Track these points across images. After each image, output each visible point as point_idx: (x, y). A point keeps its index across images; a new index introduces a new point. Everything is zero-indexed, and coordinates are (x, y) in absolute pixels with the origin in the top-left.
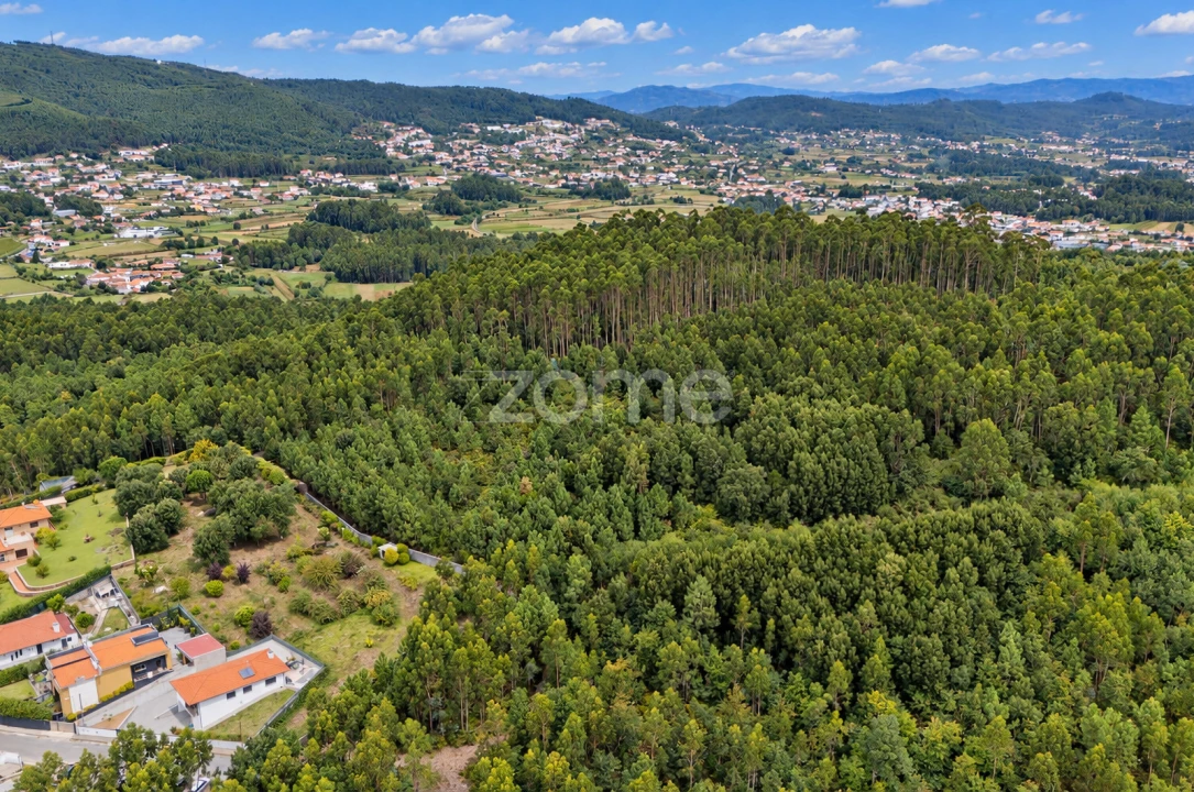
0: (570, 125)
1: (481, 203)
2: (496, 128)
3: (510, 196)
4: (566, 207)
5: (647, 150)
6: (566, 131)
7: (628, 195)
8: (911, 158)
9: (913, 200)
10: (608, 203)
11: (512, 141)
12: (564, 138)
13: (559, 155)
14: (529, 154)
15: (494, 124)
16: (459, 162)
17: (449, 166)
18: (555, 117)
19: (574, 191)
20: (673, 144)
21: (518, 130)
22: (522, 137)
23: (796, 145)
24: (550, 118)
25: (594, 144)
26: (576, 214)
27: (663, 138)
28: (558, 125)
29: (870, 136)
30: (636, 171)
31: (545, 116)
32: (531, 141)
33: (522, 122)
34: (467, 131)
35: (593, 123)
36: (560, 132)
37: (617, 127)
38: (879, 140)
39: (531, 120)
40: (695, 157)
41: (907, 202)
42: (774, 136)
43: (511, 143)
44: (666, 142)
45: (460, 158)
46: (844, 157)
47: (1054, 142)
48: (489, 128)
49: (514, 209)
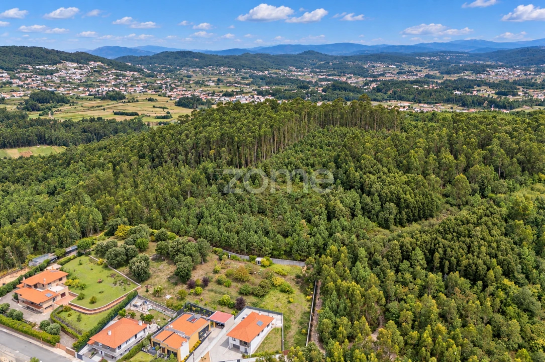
0: (82, 65)
1: (49, 105)
2: (41, 67)
3: (63, 100)
4: (95, 105)
5: (124, 76)
6: (80, 68)
7: (124, 98)
8: (243, 78)
9: (256, 97)
10: (115, 102)
11: (51, 73)
12: (80, 71)
13: (80, 80)
14: (63, 80)
15: (40, 65)
16: (27, 84)
17: (22, 86)
18: (72, 61)
19: (95, 97)
20: (135, 73)
21: (54, 68)
22: (57, 71)
23: (190, 73)
24: (70, 62)
25: (97, 74)
26: (102, 108)
27: (131, 71)
28: (75, 65)
29: (222, 69)
30: (123, 87)
31: (67, 60)
32: (63, 73)
33: (55, 64)
34: (25, 69)
35: (92, 64)
36: (77, 69)
37: (106, 66)
38: (227, 71)
39: (60, 63)
40: (148, 79)
41: (253, 97)
42: (179, 70)
43: (51, 74)
44: (132, 73)
45: (26, 82)
46: (216, 79)
47: (294, 71)
48: (37, 67)
49: (67, 107)
